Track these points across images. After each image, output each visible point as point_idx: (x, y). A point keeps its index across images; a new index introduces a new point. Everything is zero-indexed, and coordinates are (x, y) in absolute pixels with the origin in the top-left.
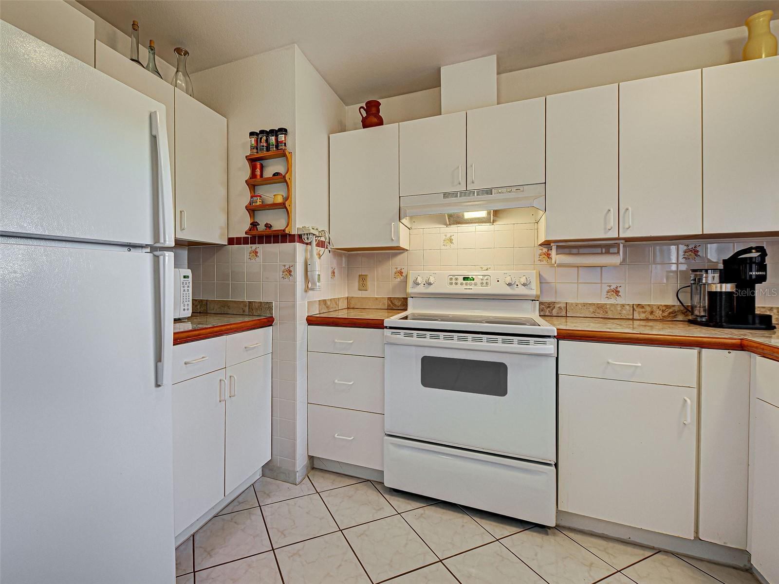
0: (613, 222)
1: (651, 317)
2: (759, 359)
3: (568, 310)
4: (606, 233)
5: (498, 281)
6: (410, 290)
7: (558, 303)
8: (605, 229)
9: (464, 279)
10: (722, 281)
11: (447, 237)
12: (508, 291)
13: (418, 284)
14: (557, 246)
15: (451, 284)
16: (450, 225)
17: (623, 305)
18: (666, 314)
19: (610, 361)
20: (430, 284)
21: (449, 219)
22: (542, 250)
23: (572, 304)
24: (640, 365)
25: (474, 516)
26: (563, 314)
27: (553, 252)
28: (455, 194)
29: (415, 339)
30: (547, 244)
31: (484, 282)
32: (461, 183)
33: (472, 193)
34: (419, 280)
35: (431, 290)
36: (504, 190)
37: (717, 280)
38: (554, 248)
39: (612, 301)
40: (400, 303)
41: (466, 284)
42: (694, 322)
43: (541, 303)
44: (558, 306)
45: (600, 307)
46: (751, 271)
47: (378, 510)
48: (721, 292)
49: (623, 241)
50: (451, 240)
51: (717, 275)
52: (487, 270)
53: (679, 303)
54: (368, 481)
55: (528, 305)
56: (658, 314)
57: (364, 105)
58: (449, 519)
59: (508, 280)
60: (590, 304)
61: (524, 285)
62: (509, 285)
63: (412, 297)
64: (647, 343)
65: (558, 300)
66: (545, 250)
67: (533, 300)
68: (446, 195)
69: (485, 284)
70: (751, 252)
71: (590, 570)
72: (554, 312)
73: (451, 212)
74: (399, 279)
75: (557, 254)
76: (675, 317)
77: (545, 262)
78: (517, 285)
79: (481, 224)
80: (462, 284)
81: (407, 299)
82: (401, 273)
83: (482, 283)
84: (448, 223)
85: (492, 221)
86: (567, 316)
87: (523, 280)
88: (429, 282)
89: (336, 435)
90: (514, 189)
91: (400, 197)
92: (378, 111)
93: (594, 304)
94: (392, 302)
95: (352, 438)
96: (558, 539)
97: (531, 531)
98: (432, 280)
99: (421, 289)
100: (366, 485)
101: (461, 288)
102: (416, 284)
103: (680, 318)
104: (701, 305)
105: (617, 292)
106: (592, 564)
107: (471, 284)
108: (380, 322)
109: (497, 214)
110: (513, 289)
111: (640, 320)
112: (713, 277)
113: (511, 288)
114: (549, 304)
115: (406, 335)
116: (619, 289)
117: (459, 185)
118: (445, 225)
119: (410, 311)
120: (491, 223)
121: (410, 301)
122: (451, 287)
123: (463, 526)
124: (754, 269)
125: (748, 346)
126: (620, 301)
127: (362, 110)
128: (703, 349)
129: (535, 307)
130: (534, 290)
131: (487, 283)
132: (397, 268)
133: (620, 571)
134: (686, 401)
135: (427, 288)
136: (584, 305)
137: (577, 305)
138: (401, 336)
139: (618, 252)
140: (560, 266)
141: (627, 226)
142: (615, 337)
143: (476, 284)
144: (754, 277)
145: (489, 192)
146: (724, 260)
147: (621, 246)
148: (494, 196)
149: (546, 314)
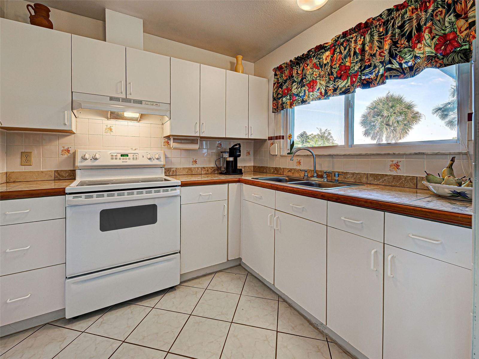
0: (198, 129)
1: (207, 173)
2: (244, 185)
3: (177, 172)
4: (195, 133)
5: (143, 157)
6: (78, 163)
7: (173, 168)
8: (195, 131)
9: (122, 155)
10: (230, 156)
11: (108, 127)
12: (149, 162)
13: (86, 159)
14: (174, 139)
15: (112, 159)
16: (110, 119)
17: (198, 168)
18: (212, 171)
19: (201, 194)
20: (96, 159)
21: (110, 115)
22: (165, 140)
23: (178, 168)
24: (211, 194)
25: (136, 303)
26: (175, 174)
27: (171, 142)
28: (117, 99)
29: (95, 198)
30: (168, 137)
31: (135, 157)
32: (123, 93)
33: (129, 101)
34: (87, 156)
35: (96, 163)
36: (149, 103)
37: (228, 156)
38: (172, 139)
39: (194, 166)
40: (67, 174)
41: (123, 159)
42: (221, 173)
43: (165, 169)
44: (173, 170)
45: (190, 169)
46: (237, 153)
47: (64, 340)
48: (230, 161)
49: (199, 138)
50: (111, 130)
51: (228, 154)
52: (135, 150)
53: (216, 166)
54: (46, 324)
55: (159, 170)
56: (210, 171)
57: (32, 4)
58: (123, 313)
59: (149, 157)
60: (186, 168)
61: (157, 159)
62: (150, 159)
63: (80, 169)
64: (213, 184)
65: (172, 167)
66: (166, 140)
67: (161, 168)
68: (111, 99)
69: (135, 159)
70: (237, 145)
71: (197, 295)
72: (171, 173)
73: (113, 110)
74: (66, 156)
75: (173, 143)
76: (215, 172)
77: (166, 147)
78: (154, 159)
79: (131, 121)
80: (120, 159)
81: (74, 171)
82: (68, 151)
83: (133, 158)
84: (109, 117)
85: (138, 120)
86: (176, 175)
87: (157, 156)
88: (96, 157)
89: (9, 300)
90: (155, 104)
91: (72, 92)
92: (48, 16)
93: (187, 168)
94: (59, 174)
95: (30, 295)
96: (181, 289)
97: (168, 293)
98: (97, 156)
99: (88, 163)
100: (44, 329)
101: (120, 162)
102: (84, 159)
103: (216, 172)
104: (224, 166)
105: (196, 162)
106: (196, 292)
107: (126, 159)
108: (61, 190)
109: (142, 116)
110: (152, 161)
111: (204, 174)
112: (227, 155)
113: (150, 161)
114: (169, 169)
115: (86, 197)
116: (197, 160)
117: (121, 94)
118: (107, 118)
119: (78, 180)
120: (138, 121)
121: (78, 172)
122: (112, 161)
123: (132, 312)
124: (238, 152)
125: (241, 180)
126: (197, 166)
127: (29, 7)
128: (229, 184)
129: (162, 170)
130: (162, 162)
131: (136, 158)
132: (64, 147)
133: (206, 289)
134: (224, 205)
135: (94, 162)
136: (184, 168)
137: (180, 168)
138: (83, 199)
139: (198, 143)
140: (175, 149)
141: (203, 131)
142: (203, 182)
143: (129, 159)
144: (238, 155)
145: (140, 102)
146: (229, 148)
147: (199, 140)
148: (143, 105)
149: (167, 175)
